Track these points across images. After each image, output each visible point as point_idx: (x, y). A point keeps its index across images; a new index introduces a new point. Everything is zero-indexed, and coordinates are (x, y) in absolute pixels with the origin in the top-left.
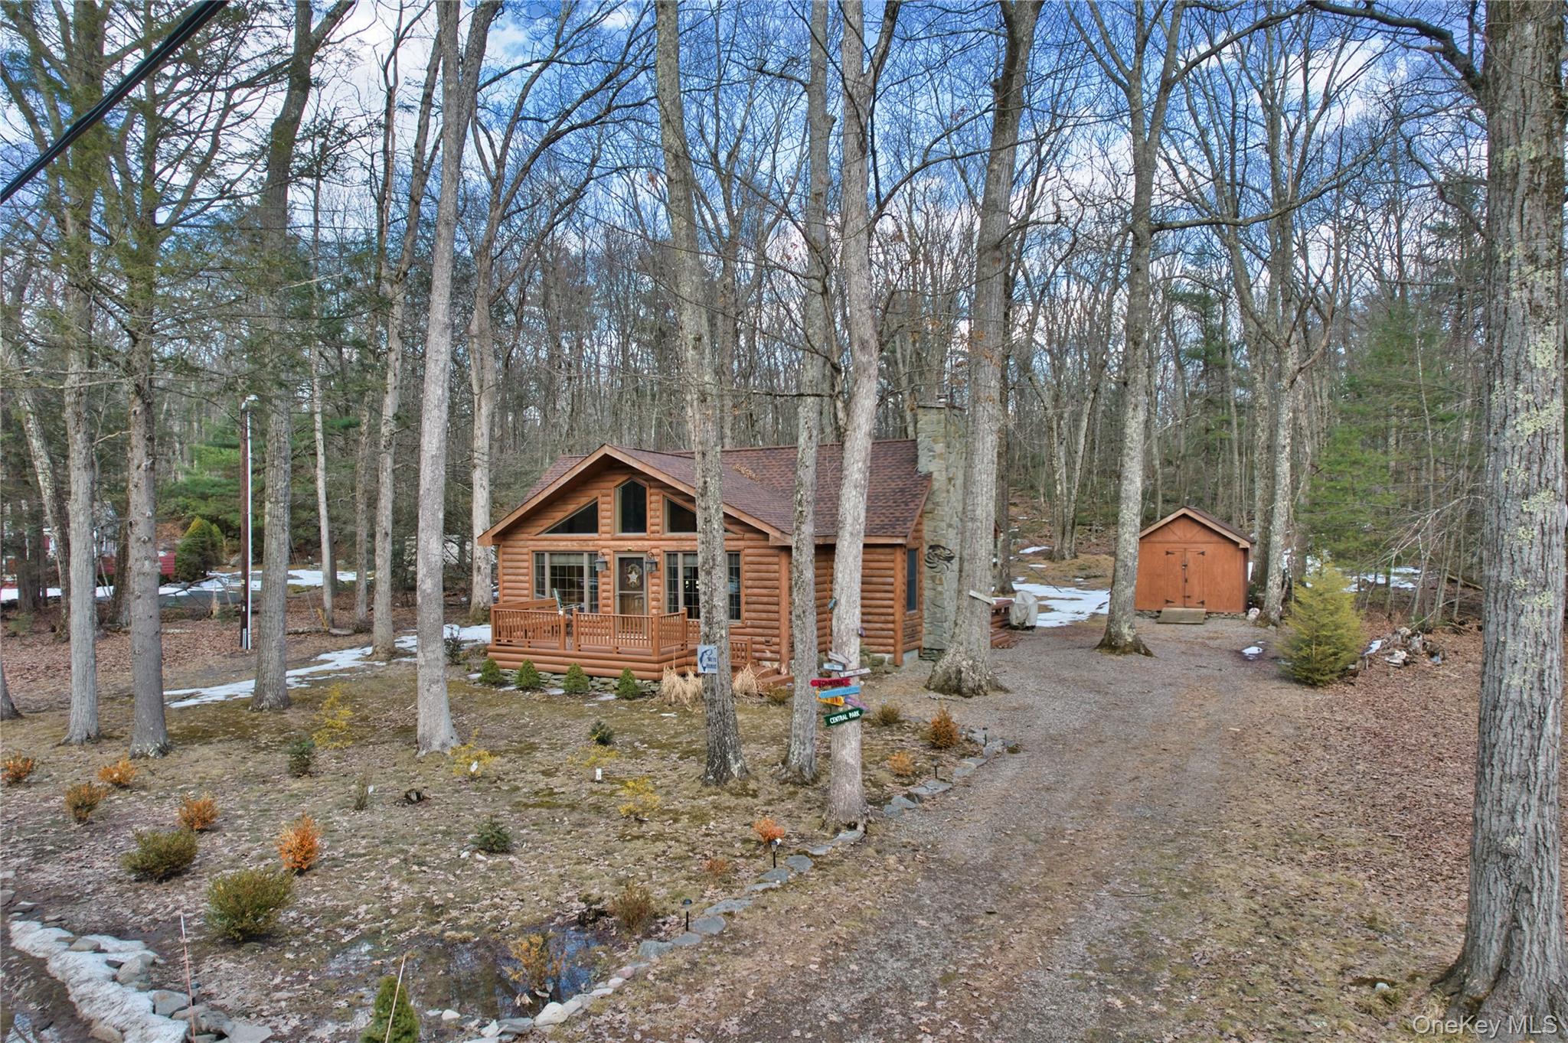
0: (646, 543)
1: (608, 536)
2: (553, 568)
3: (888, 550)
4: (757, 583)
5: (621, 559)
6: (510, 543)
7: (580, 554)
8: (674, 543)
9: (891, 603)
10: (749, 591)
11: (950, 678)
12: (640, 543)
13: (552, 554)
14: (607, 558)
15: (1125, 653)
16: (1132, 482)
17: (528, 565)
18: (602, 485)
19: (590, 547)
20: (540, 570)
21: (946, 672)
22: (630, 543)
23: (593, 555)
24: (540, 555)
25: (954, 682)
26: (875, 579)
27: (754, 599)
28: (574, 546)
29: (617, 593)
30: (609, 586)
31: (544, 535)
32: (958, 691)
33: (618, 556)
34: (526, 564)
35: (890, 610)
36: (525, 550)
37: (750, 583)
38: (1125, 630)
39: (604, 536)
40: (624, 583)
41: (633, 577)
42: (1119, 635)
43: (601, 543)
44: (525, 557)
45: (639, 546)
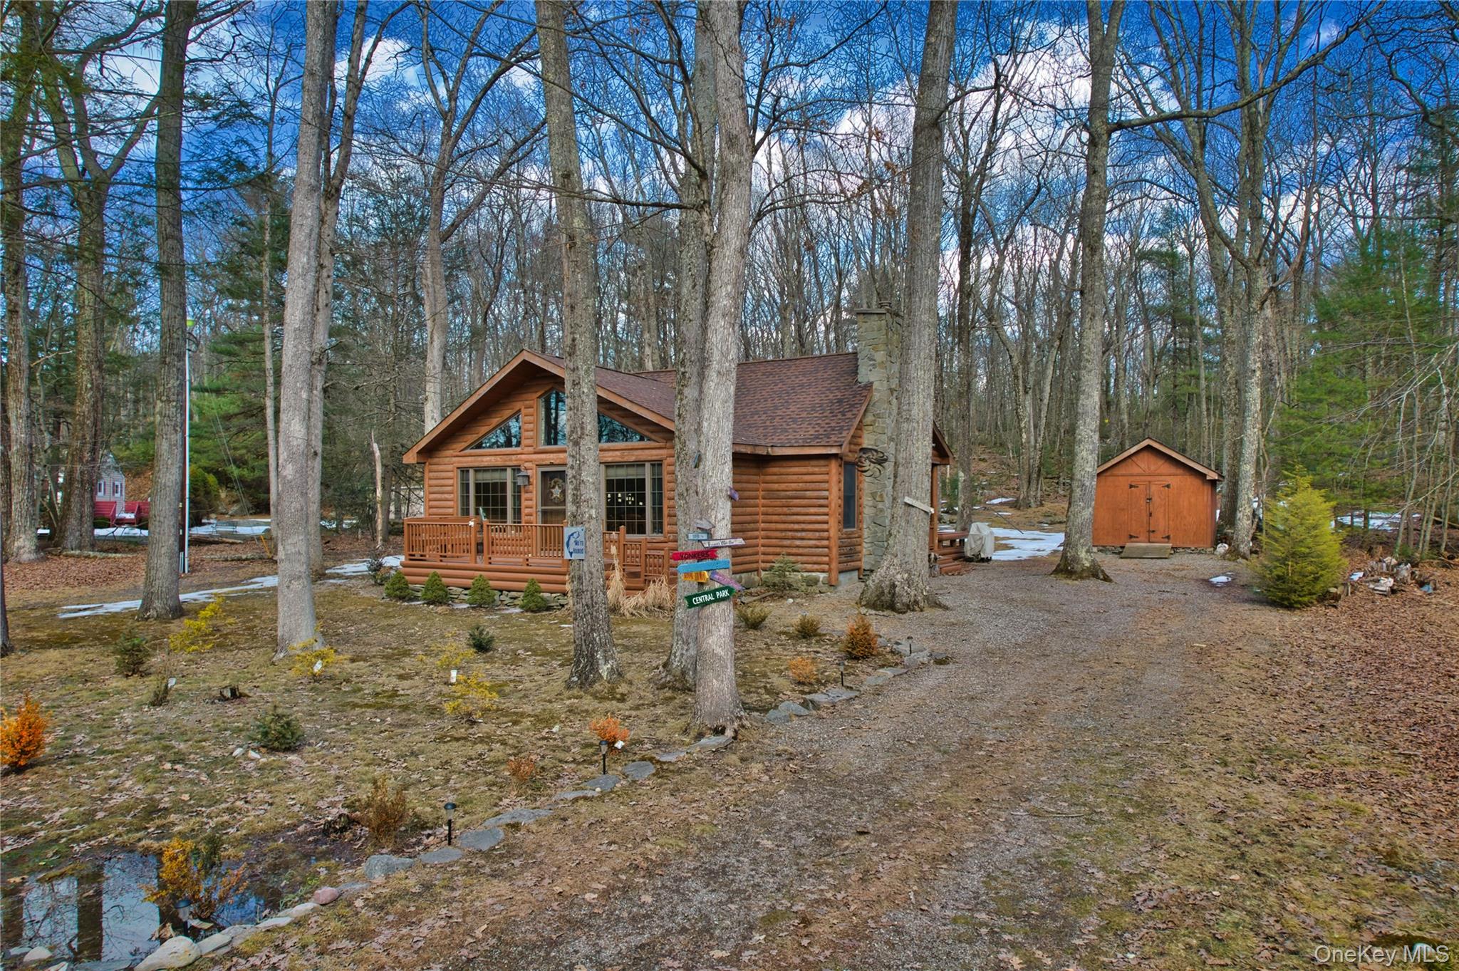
1: (531, 449)
2: (478, 486)
3: (822, 462)
5: (544, 474)
6: (436, 460)
7: (503, 469)
9: (825, 518)
10: (672, 503)
11: (882, 593)
12: (561, 455)
13: (478, 470)
14: (529, 473)
15: (1082, 578)
16: (1089, 396)
17: (454, 482)
18: (525, 396)
19: (513, 461)
20: (466, 487)
21: (879, 586)
22: (551, 456)
23: (516, 469)
24: (464, 471)
25: (887, 598)
26: (808, 493)
28: (498, 461)
29: (540, 508)
30: (532, 502)
31: (468, 451)
32: (892, 607)
33: (540, 469)
34: (450, 482)
35: (825, 526)
36: (450, 467)
38: (1083, 554)
39: (527, 449)
40: (546, 498)
41: (556, 492)
42: (1076, 559)
43: (524, 456)
44: (450, 474)
45: (561, 459)
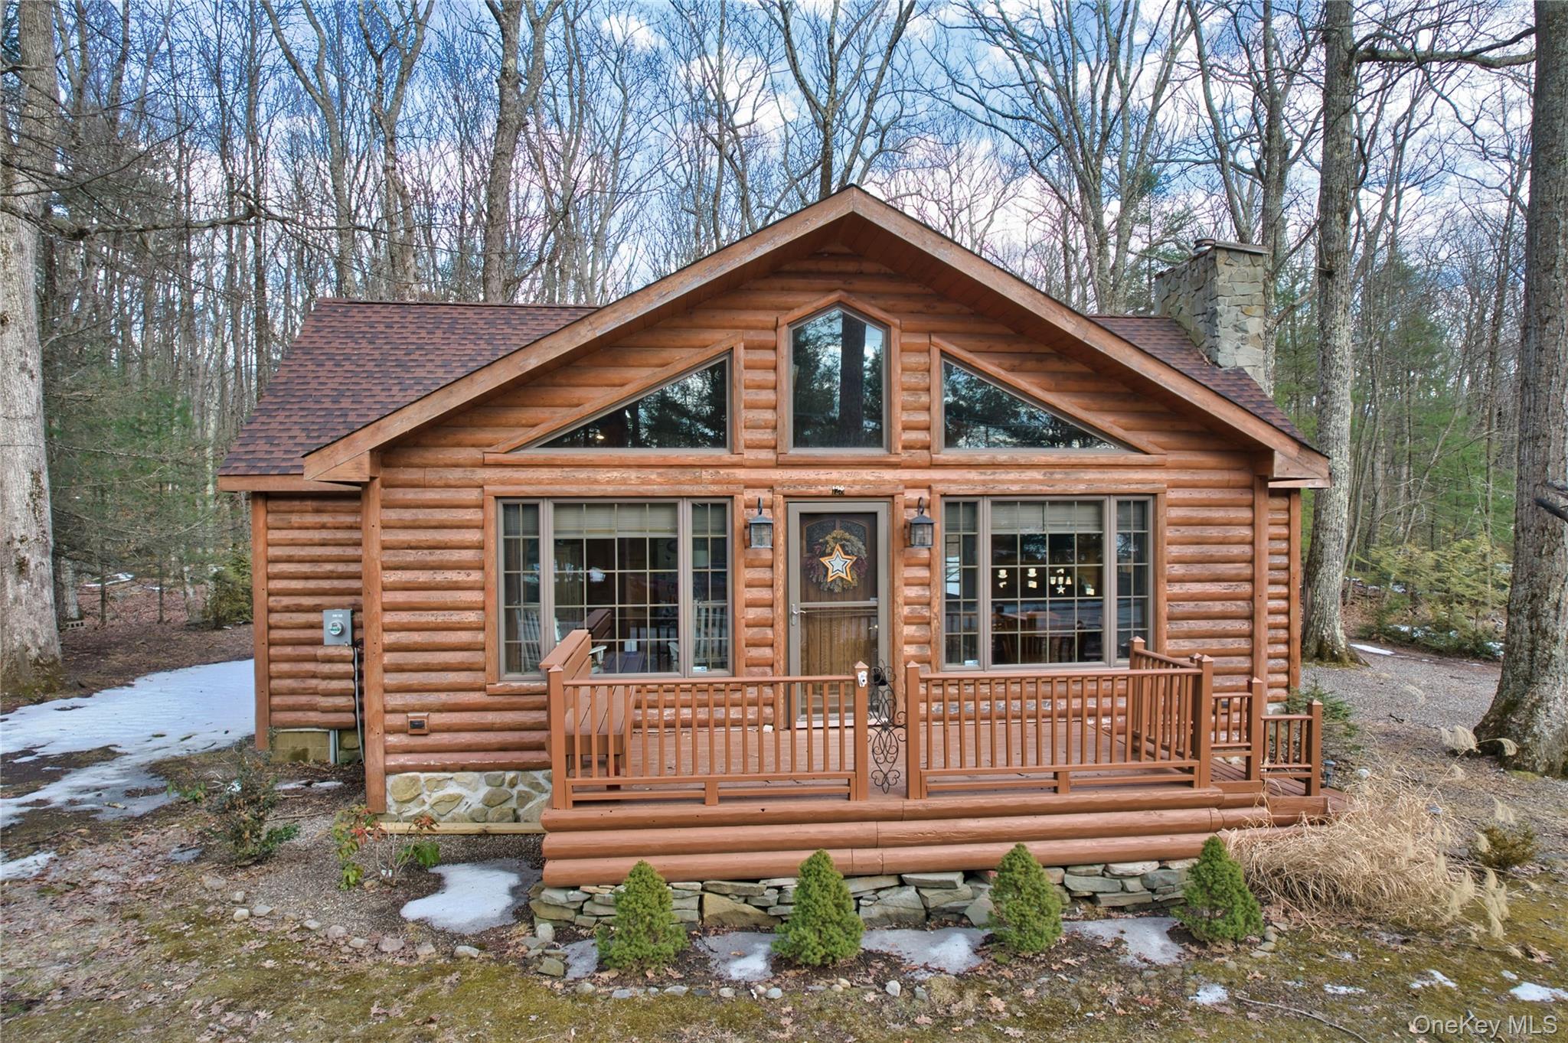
0: (888, 475)
1: (767, 455)
4: (1196, 570)
5: (804, 517)
6: (414, 474)
7: (669, 504)
8: (973, 475)
10: (1177, 589)
12: (867, 475)
13: (564, 504)
19: (707, 484)
20: (525, 551)
22: (835, 474)
23: (717, 506)
24: (519, 508)
27: (1189, 607)
29: (795, 606)
30: (768, 589)
31: (535, 452)
33: (797, 509)
34: (470, 535)
36: (470, 495)
37: (1178, 570)
39: (750, 455)
40: (808, 580)
41: (838, 565)
43: (741, 474)
45: (869, 482)
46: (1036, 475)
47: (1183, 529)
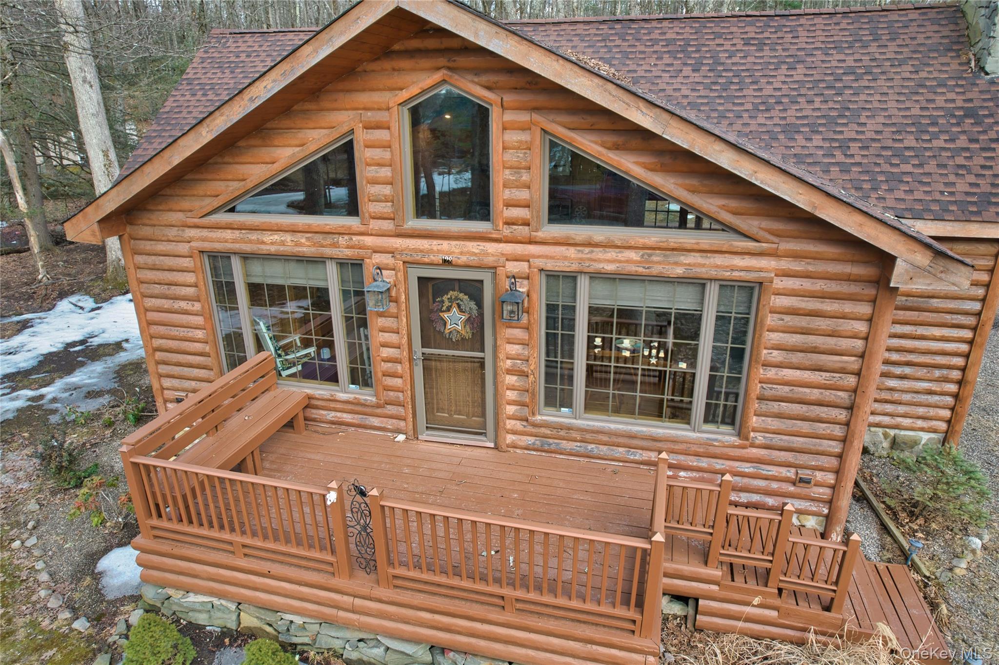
0: (492, 248)
1: (387, 225)
2: (255, 289)
4: (797, 358)
5: (422, 281)
6: (146, 231)
7: (318, 261)
8: (572, 252)
10: (772, 373)
12: (473, 246)
13: (249, 258)
14: (387, 275)
17: (197, 278)
18: (362, 97)
19: (343, 247)
20: (226, 288)
22: (445, 245)
23: (352, 266)
24: (218, 258)
27: (784, 390)
29: (418, 350)
30: (396, 335)
31: (223, 217)
33: (415, 273)
34: (187, 276)
37: (777, 356)
39: (375, 225)
40: (432, 331)
41: (458, 321)
43: (369, 240)
44: (186, 263)
45: (475, 254)
46: (633, 255)
47: (787, 318)
